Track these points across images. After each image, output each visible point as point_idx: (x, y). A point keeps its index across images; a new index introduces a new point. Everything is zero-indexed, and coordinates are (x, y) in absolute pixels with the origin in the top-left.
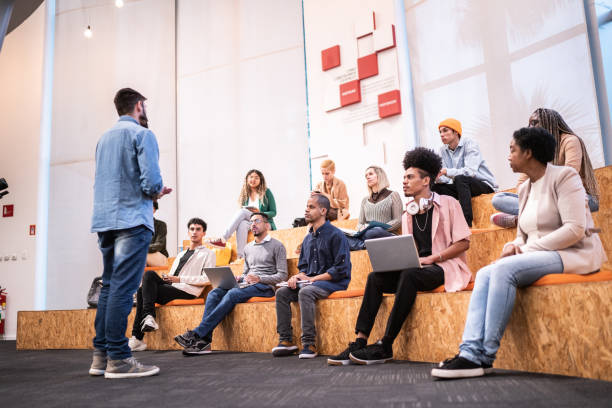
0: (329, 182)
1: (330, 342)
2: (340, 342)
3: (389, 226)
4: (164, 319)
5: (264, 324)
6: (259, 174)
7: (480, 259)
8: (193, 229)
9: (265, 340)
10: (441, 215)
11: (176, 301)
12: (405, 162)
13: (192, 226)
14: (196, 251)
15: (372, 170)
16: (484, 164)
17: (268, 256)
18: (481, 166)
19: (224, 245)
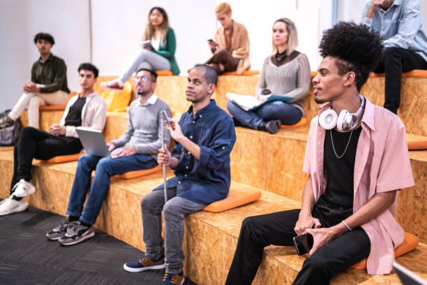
0: (230, 29)
1: (200, 271)
2: (211, 277)
3: (291, 99)
4: (43, 180)
6: (161, 11)
8: (82, 76)
9: (134, 232)
11: (57, 159)
13: (83, 72)
14: (88, 100)
15: (283, 26)
16: (422, 29)
18: (420, 33)
19: (122, 88)
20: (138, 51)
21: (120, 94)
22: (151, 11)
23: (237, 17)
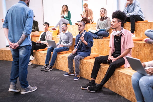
0: (87, 11)
1: (84, 74)
2: (87, 75)
3: (106, 30)
4: (36, 56)
5: (65, 63)
6: (66, 6)
7: (137, 52)
8: (45, 26)
9: (65, 67)
10: (124, 38)
11: (40, 50)
12: (112, 16)
13: (45, 25)
14: (47, 33)
15: (103, 10)
16: (141, 10)
17: (67, 38)
18: (140, 11)
19: (55, 30)
20: (60, 18)
21: (55, 31)
22: (63, 6)
23: (89, 7)
